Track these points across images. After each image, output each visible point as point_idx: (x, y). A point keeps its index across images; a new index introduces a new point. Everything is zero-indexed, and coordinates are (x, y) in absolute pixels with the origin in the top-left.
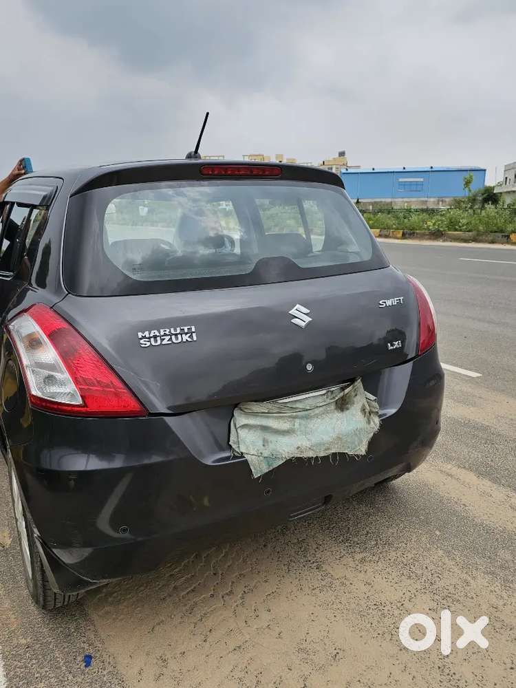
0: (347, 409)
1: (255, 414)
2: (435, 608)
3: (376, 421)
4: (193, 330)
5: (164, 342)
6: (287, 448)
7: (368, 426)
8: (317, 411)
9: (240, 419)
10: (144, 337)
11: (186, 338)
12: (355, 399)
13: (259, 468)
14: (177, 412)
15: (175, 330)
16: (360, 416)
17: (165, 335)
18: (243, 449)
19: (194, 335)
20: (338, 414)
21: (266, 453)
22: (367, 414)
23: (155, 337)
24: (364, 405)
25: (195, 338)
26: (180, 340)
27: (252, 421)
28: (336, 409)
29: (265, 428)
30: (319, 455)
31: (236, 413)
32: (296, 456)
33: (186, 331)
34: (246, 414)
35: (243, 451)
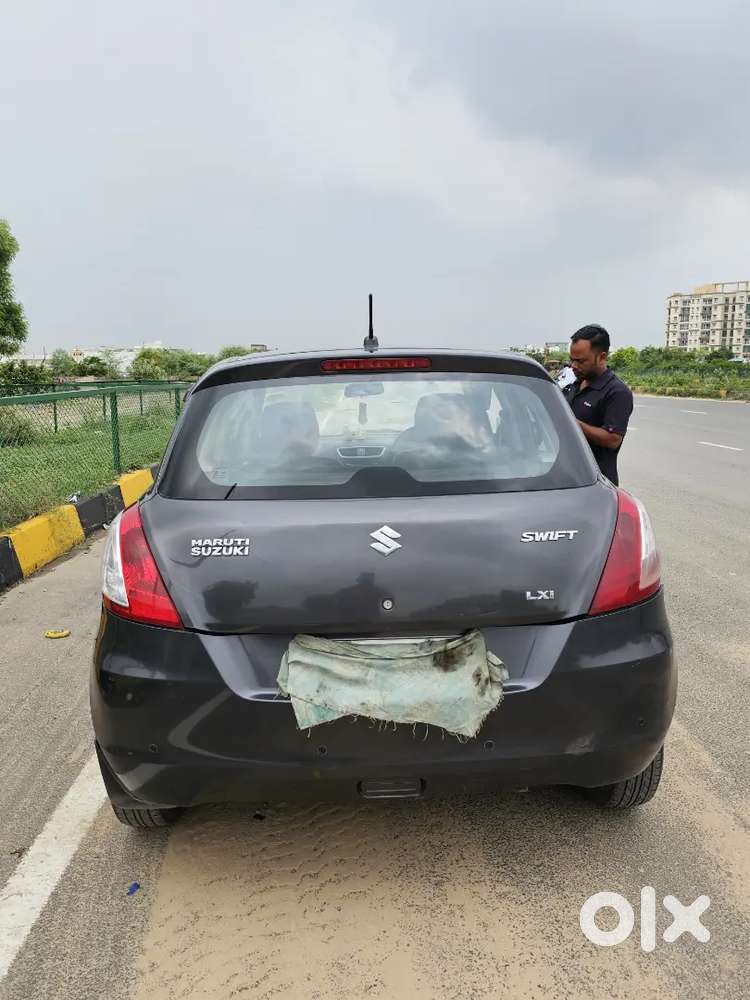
0: (454, 670)
1: (315, 652)
2: (548, 987)
3: (495, 695)
4: (247, 543)
5: (215, 553)
6: (347, 700)
7: (479, 699)
8: (401, 663)
9: (294, 654)
10: (197, 546)
11: (237, 551)
12: (467, 659)
13: (306, 717)
14: (214, 631)
15: (228, 542)
16: (470, 682)
17: (217, 546)
18: (289, 690)
19: (247, 548)
20: (437, 674)
21: (318, 701)
22: (482, 682)
23: (207, 546)
24: (479, 669)
25: (246, 553)
26: (230, 553)
27: (307, 659)
28: (435, 665)
29: (324, 671)
30: (395, 721)
31: (291, 646)
32: (359, 713)
33: (239, 543)
34: (303, 648)
35: (291, 692)
